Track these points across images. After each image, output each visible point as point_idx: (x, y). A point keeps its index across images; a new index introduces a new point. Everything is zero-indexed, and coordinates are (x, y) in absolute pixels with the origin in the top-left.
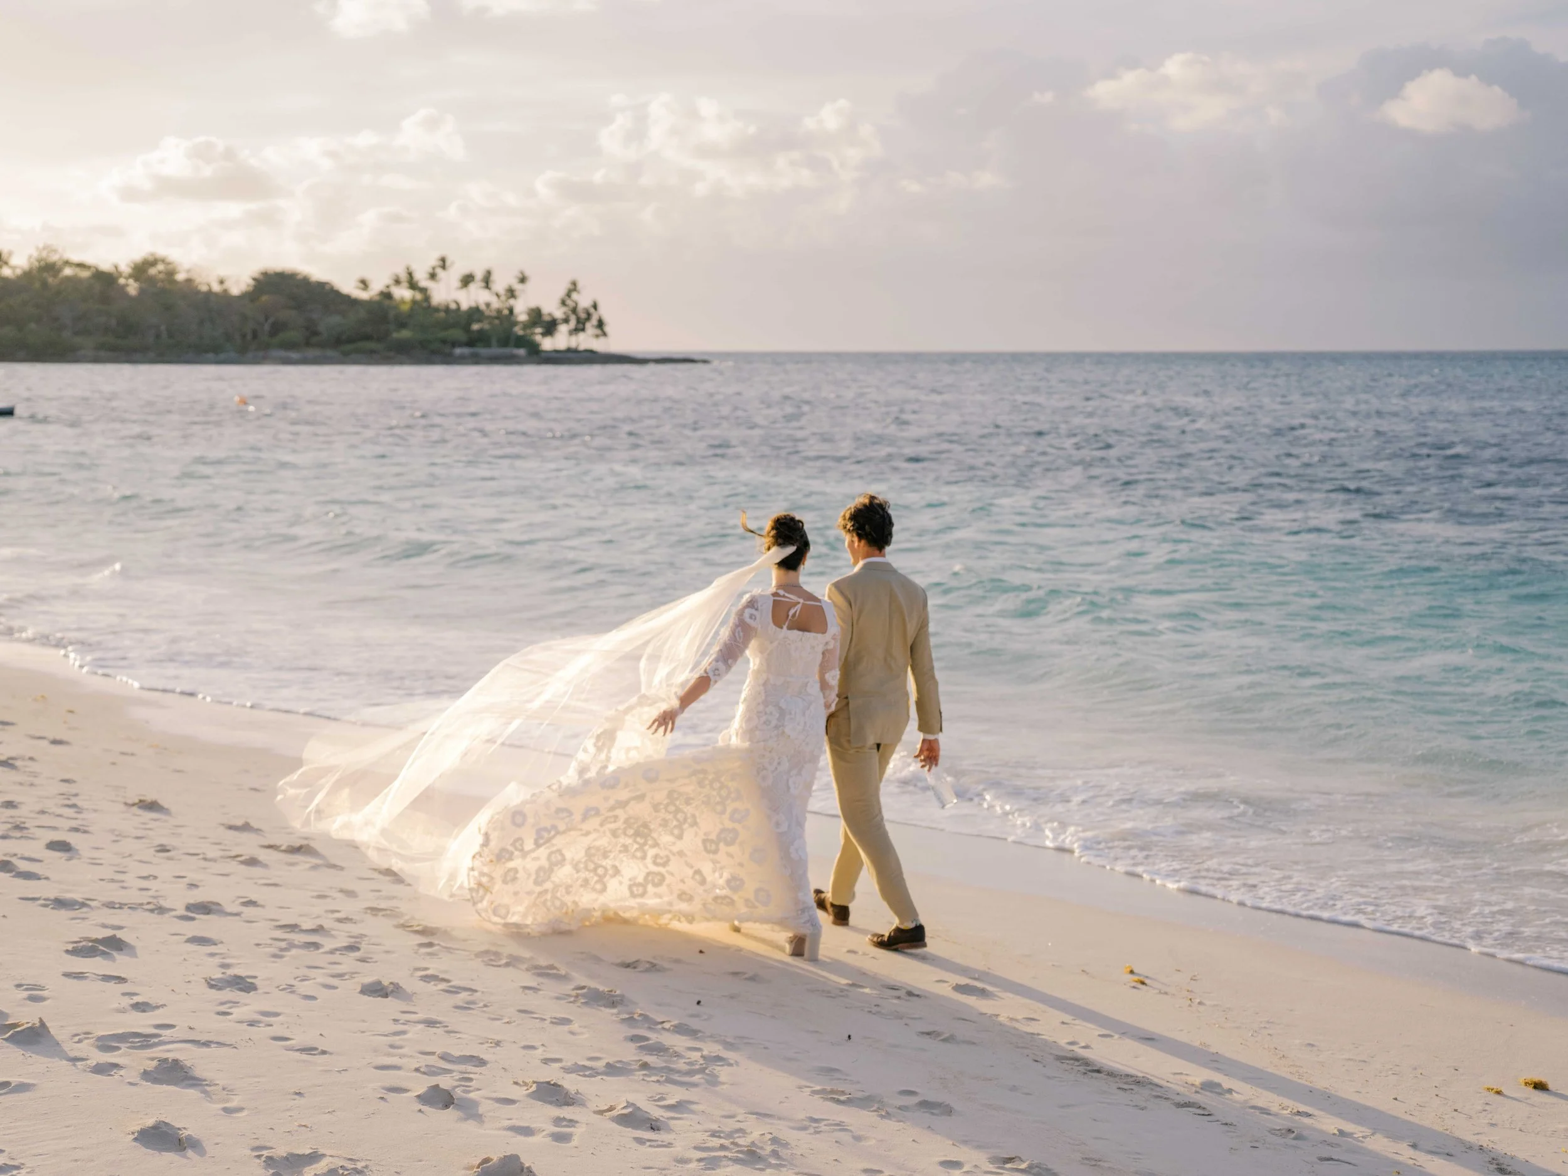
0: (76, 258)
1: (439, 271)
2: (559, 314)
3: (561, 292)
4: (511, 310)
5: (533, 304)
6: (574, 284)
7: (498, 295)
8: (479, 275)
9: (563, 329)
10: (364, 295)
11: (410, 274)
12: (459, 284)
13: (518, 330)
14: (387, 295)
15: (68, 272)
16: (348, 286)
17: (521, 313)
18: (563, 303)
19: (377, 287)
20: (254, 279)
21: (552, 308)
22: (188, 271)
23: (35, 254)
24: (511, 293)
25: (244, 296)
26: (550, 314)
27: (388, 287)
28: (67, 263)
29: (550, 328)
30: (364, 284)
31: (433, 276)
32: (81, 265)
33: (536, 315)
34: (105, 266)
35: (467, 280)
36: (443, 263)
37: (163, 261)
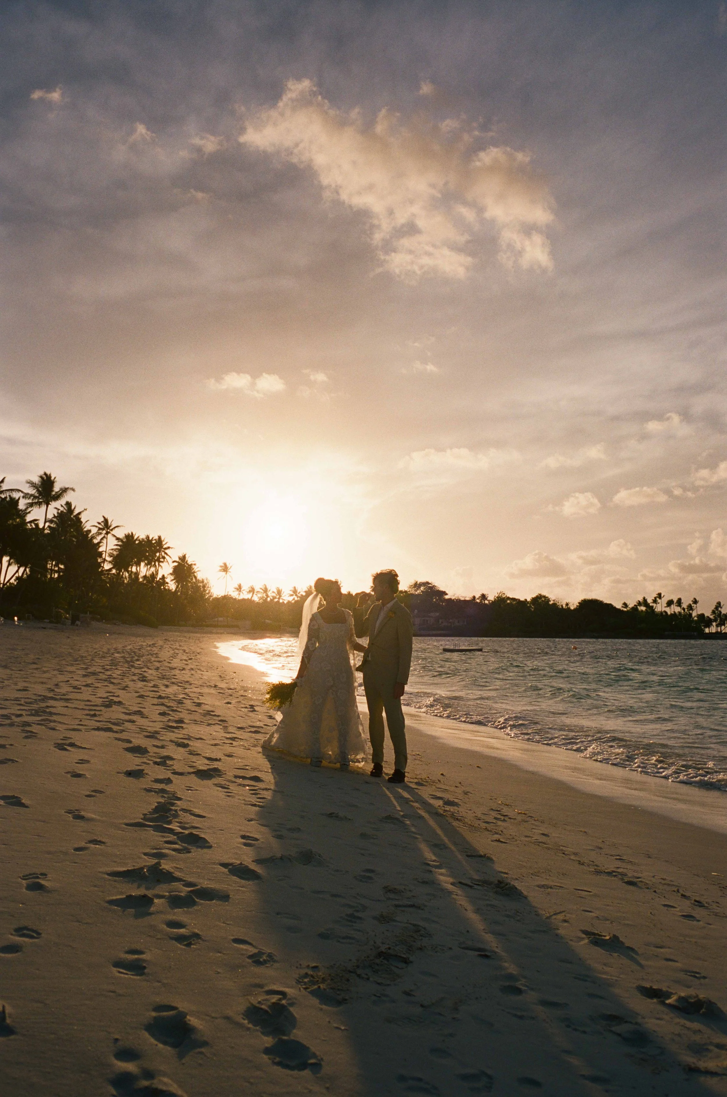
0: (511, 597)
1: (658, 599)
2: (712, 617)
3: (713, 607)
4: (691, 615)
5: (699, 613)
6: (719, 604)
7: (684, 609)
8: (675, 601)
9: (714, 624)
10: (625, 610)
11: (645, 600)
12: (666, 605)
13: (693, 625)
14: (635, 609)
15: (508, 601)
16: (618, 605)
17: (695, 617)
18: (713, 612)
19: (631, 605)
20: (579, 603)
21: (708, 614)
22: (554, 600)
23: (497, 595)
24: (690, 607)
25: (575, 610)
26: (708, 617)
27: (635, 605)
28: (509, 598)
29: (708, 622)
30: (625, 605)
31: (655, 601)
32: (514, 599)
33: (701, 616)
34: (522, 599)
35: (670, 603)
36: (660, 596)
37: (544, 597)
